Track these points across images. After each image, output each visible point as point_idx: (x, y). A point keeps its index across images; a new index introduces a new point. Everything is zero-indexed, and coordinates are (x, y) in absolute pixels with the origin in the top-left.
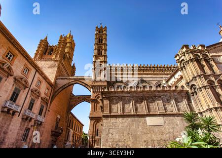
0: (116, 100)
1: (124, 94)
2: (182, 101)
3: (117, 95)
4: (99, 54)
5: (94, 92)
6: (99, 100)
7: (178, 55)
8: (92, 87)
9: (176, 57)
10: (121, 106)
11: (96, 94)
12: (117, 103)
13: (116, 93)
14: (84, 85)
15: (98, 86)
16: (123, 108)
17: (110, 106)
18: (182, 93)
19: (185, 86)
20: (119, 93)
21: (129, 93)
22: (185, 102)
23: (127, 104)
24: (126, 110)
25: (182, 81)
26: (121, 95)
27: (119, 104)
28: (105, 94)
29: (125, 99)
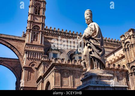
0: (67, 73)
1: (75, 68)
2: (122, 79)
3: (68, 68)
4: (36, 13)
5: (28, 58)
6: (33, 68)
7: (124, 36)
8: (26, 53)
9: (121, 37)
10: (72, 80)
11: (30, 61)
12: (68, 77)
13: (67, 66)
14: (9, 46)
15: (34, 52)
16: (73, 82)
17: (61, 79)
18: (123, 72)
19: (126, 66)
20: (70, 67)
21: (79, 68)
22: (124, 80)
23: (77, 78)
24: (76, 84)
25: (123, 60)
26: (72, 68)
27: (69, 78)
28: (57, 66)
29: (75, 73)
